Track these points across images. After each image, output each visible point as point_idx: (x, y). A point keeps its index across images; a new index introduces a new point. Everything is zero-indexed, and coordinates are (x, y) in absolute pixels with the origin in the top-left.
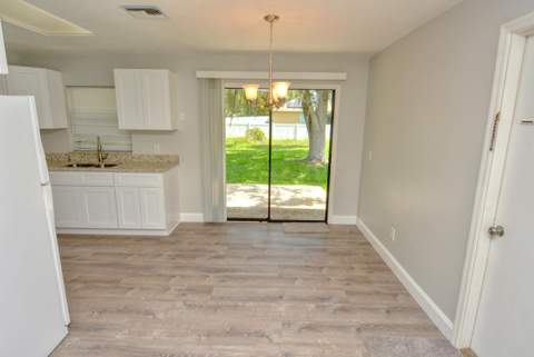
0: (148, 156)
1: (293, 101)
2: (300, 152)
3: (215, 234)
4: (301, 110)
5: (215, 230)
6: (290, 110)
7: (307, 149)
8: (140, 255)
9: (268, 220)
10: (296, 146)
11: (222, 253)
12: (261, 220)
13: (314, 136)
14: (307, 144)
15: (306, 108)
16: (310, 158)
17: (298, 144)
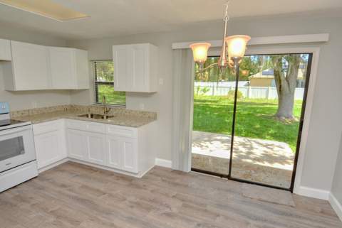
0: (136, 111)
1: (267, 70)
2: (269, 109)
3: (176, 184)
4: (273, 77)
5: (178, 180)
6: (264, 76)
7: (277, 107)
8: (111, 195)
9: (229, 177)
10: (266, 104)
11: (175, 210)
12: (222, 176)
13: (284, 98)
14: (277, 102)
15: (277, 75)
16: (278, 116)
17: (269, 102)
